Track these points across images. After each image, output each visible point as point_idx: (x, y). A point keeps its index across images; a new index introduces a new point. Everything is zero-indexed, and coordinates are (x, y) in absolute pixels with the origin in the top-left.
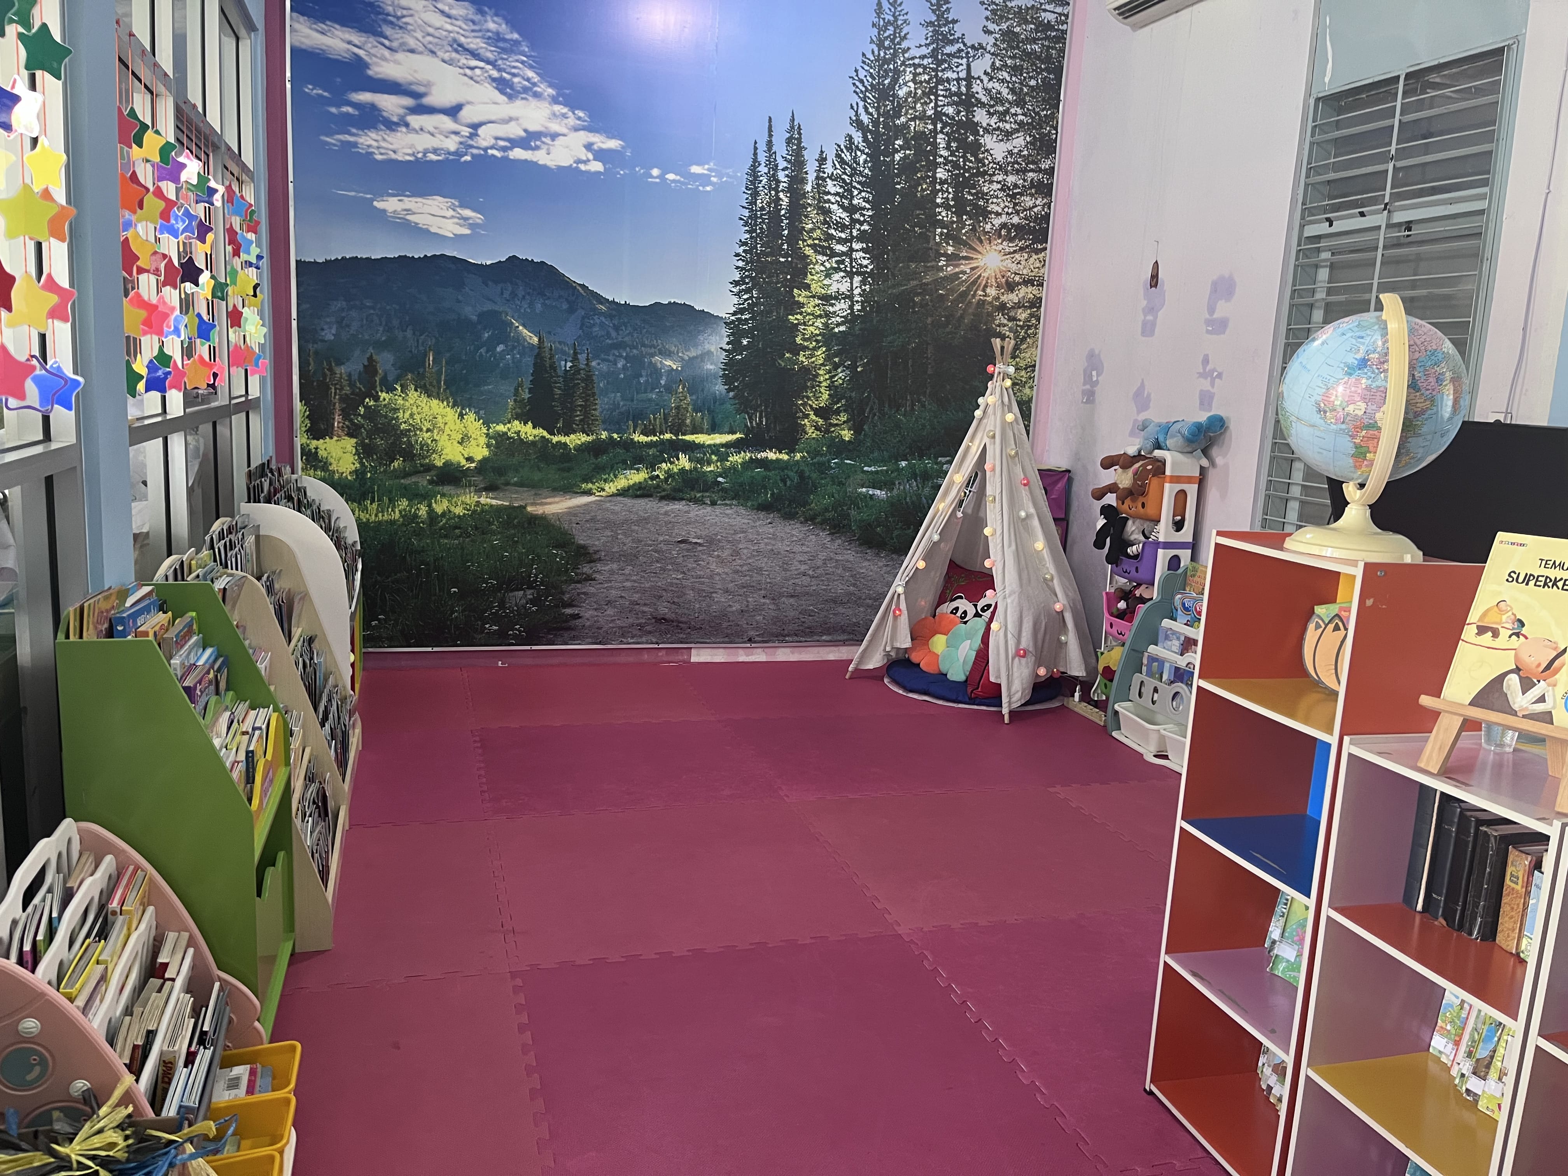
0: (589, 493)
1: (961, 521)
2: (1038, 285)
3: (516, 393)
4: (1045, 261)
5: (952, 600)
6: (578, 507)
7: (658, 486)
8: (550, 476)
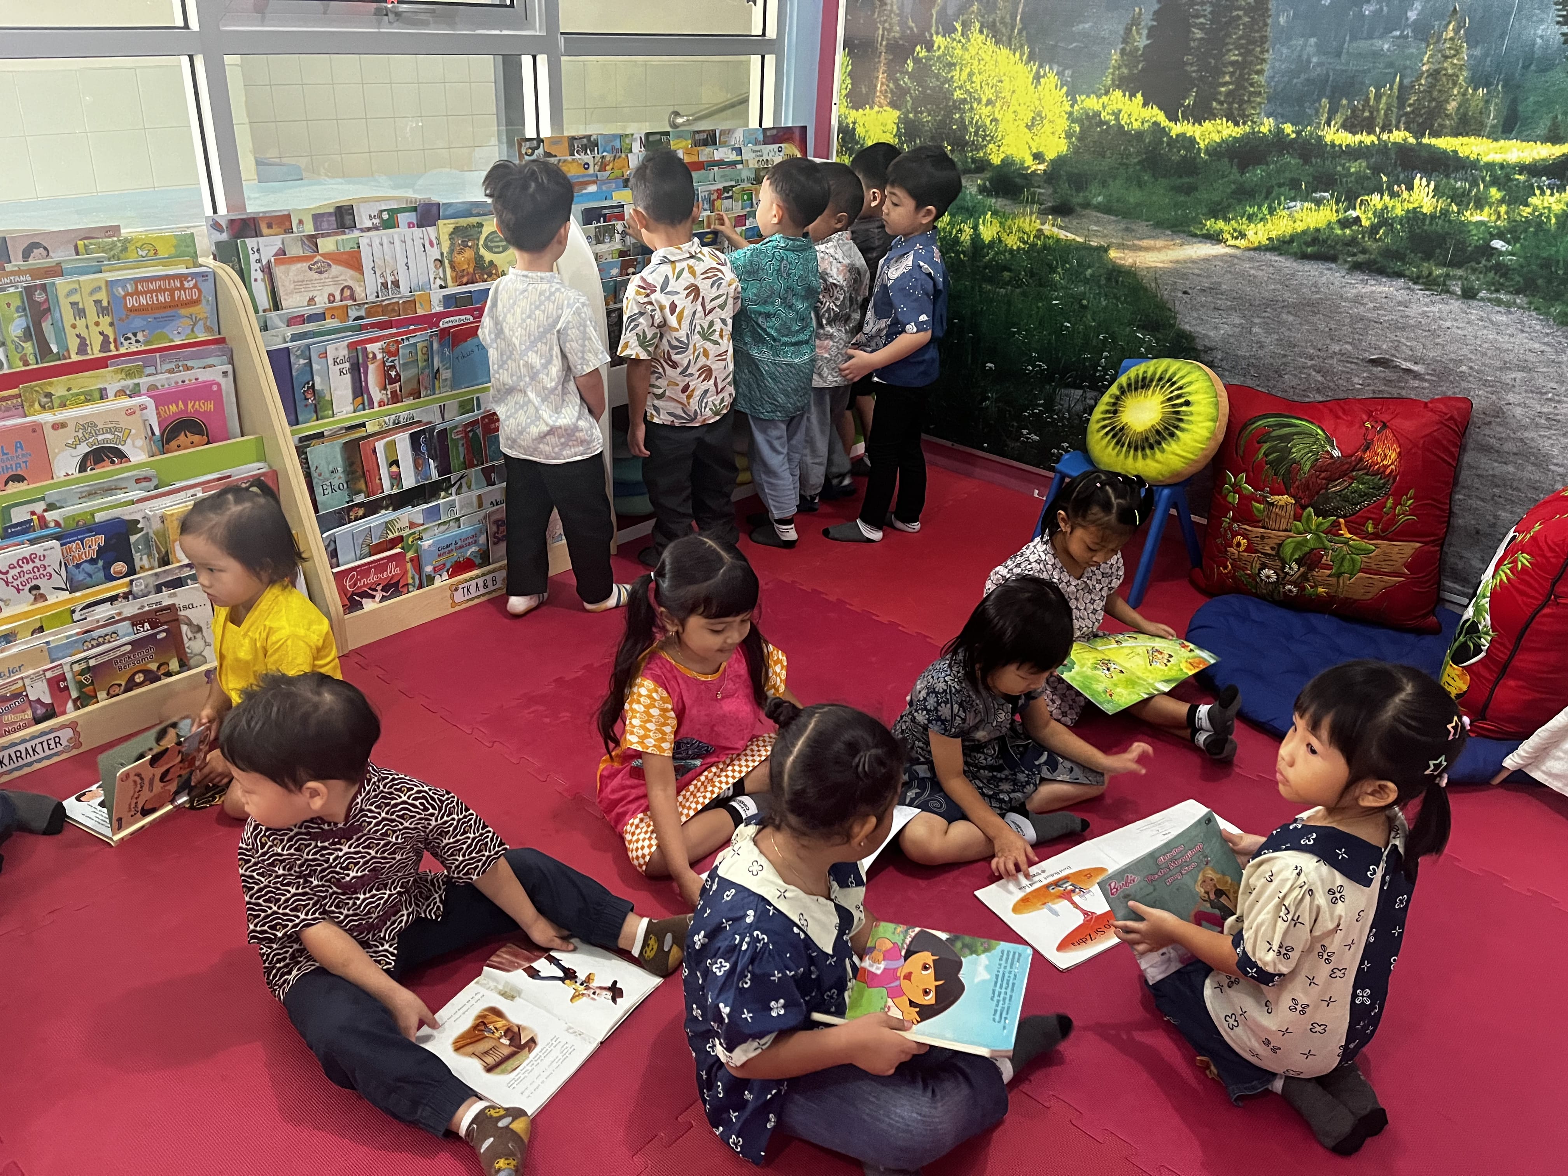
0: (1215, 238)
3: (1127, 37)
6: (1194, 262)
7: (1352, 241)
8: (1154, 198)
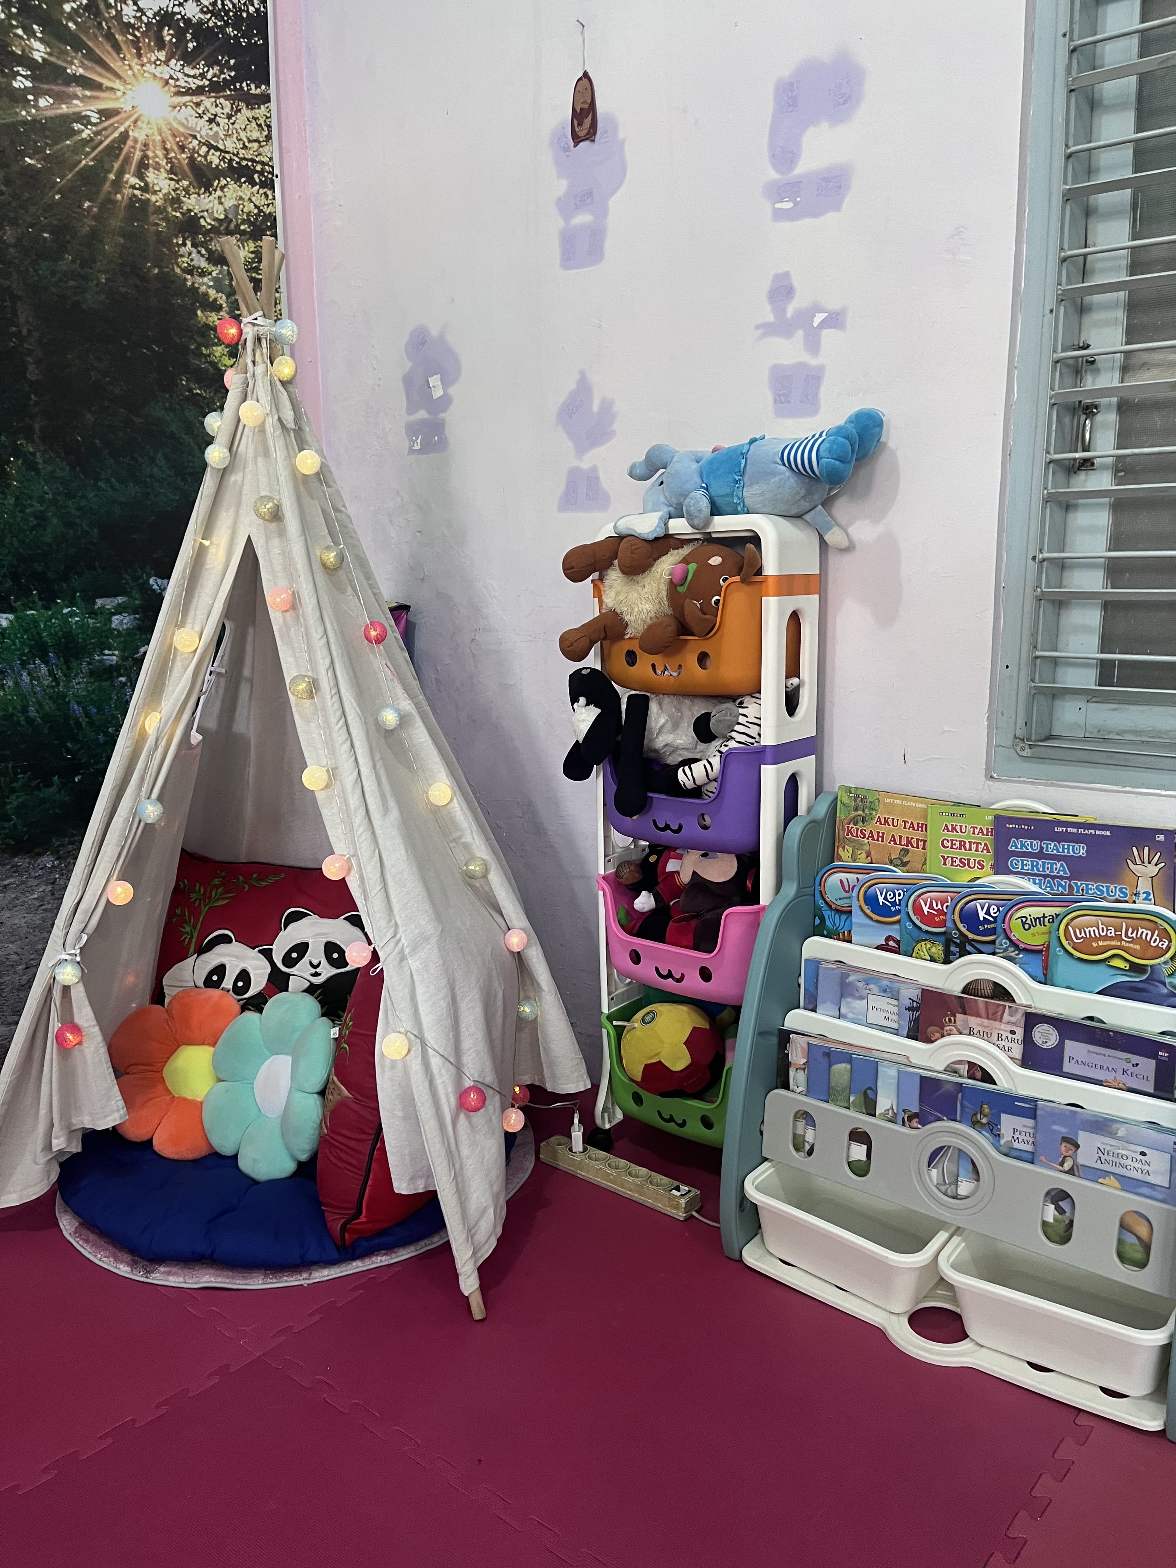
1: (198, 751)
2: (263, 185)
4: (269, 127)
5: (202, 950)
